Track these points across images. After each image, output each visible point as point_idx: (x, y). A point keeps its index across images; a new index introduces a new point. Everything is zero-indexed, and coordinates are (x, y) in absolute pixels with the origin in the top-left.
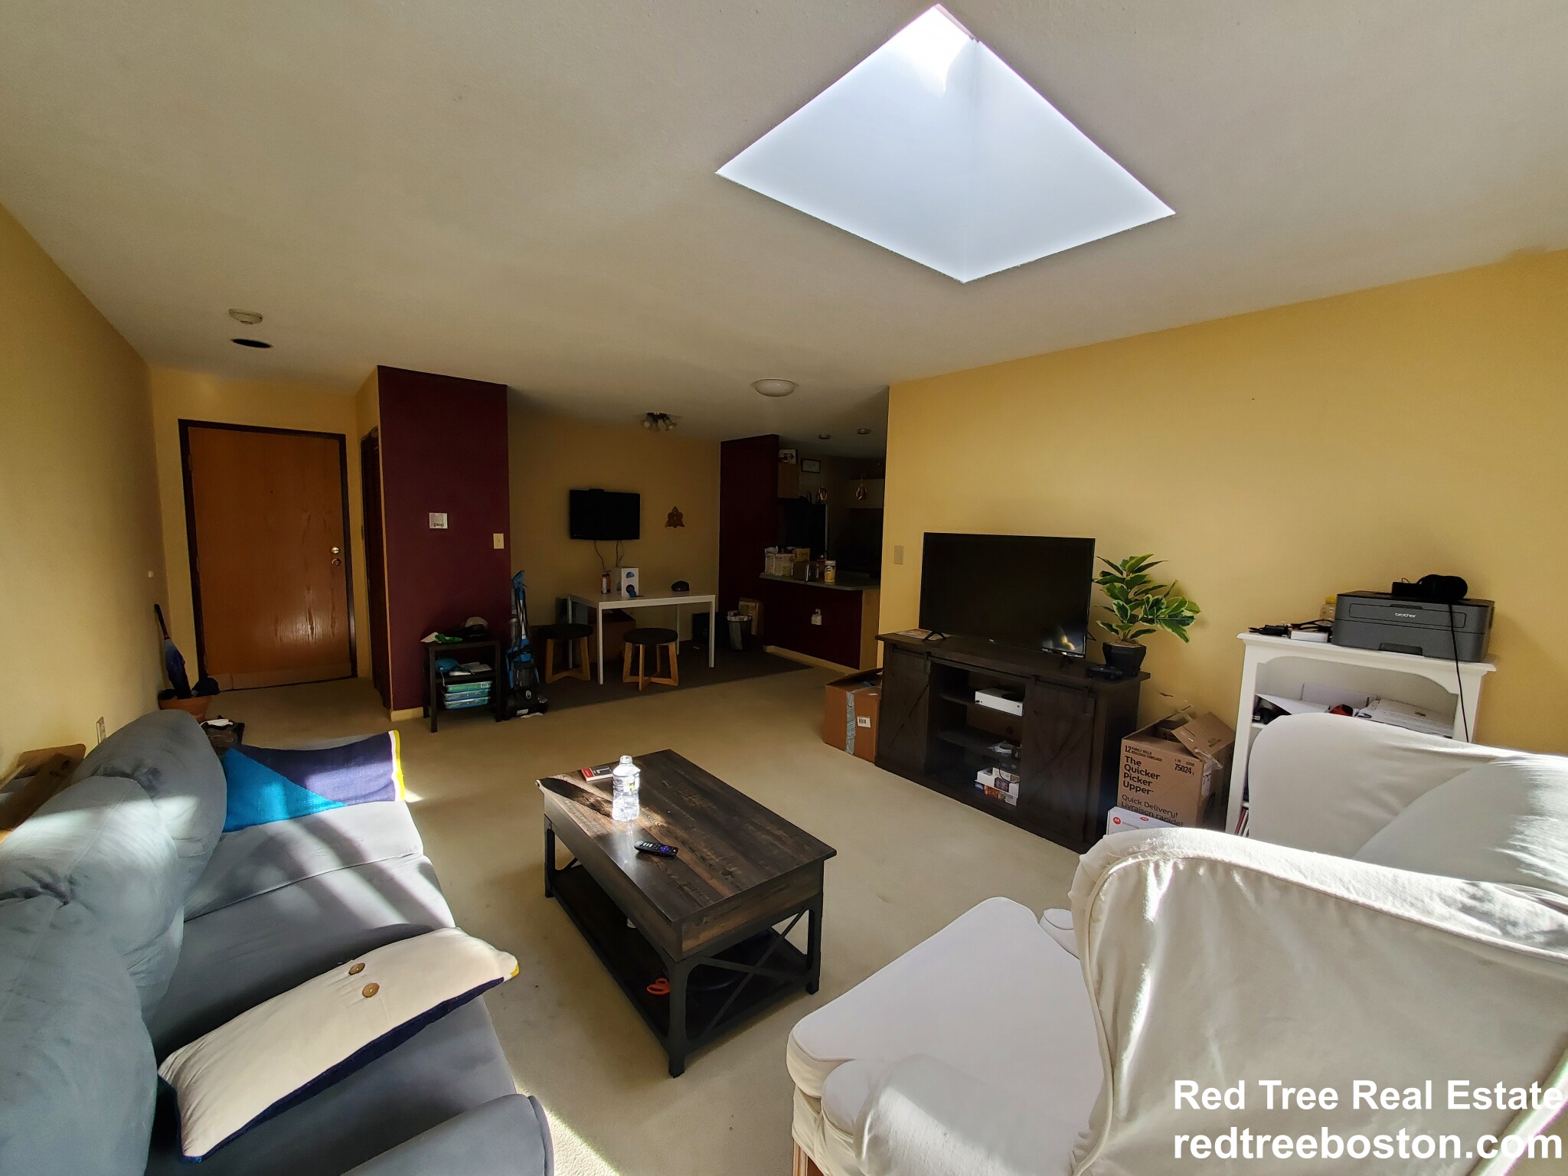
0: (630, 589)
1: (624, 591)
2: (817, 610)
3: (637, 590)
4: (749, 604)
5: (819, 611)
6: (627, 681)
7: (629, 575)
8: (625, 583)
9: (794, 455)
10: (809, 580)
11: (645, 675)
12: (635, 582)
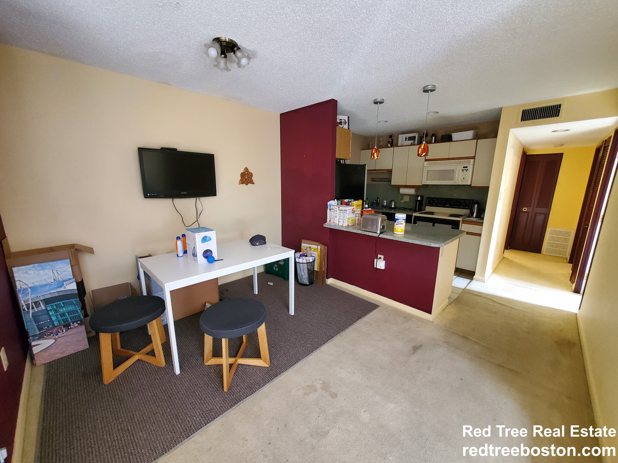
0: (207, 254)
1: (201, 259)
2: (379, 256)
3: (215, 255)
4: (311, 246)
5: (382, 257)
6: (209, 363)
7: (205, 239)
8: (201, 249)
9: (347, 121)
10: (381, 233)
11: (231, 356)
12: (212, 245)
